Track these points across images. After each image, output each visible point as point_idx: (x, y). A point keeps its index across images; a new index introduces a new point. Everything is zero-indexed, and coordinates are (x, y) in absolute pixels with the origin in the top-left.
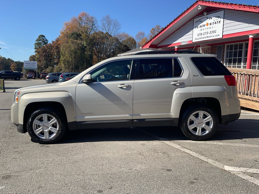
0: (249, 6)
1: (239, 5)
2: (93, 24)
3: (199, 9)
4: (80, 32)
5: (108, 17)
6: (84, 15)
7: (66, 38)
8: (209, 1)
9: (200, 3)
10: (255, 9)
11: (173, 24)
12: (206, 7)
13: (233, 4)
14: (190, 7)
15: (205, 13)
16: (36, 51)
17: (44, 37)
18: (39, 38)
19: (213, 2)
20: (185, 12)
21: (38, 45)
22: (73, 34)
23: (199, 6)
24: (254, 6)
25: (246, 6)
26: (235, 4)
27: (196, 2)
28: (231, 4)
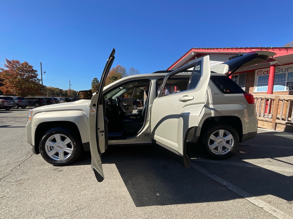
0: (231, 48)
1: (224, 48)
2: (124, 72)
3: (192, 54)
4: (117, 76)
5: (132, 68)
6: (119, 66)
7: (109, 80)
8: (200, 49)
9: (193, 50)
10: (237, 50)
11: (174, 66)
12: (197, 54)
13: (218, 49)
14: (186, 54)
15: (196, 57)
16: (92, 87)
17: (97, 79)
18: (94, 79)
19: (203, 49)
20: (183, 57)
21: (93, 83)
22: (113, 77)
23: (193, 52)
24: (236, 48)
25: (229, 49)
26: (220, 49)
27: (190, 50)
28: (217, 49)
